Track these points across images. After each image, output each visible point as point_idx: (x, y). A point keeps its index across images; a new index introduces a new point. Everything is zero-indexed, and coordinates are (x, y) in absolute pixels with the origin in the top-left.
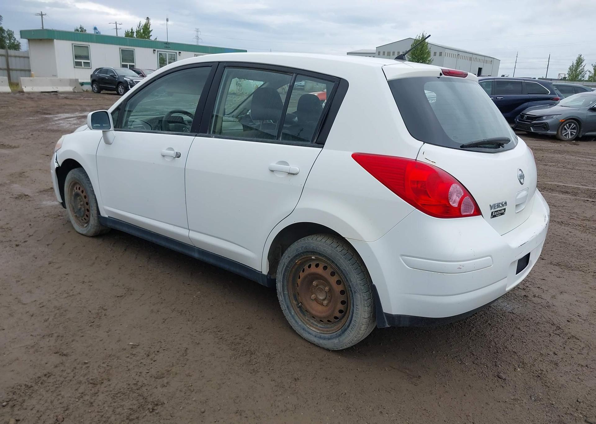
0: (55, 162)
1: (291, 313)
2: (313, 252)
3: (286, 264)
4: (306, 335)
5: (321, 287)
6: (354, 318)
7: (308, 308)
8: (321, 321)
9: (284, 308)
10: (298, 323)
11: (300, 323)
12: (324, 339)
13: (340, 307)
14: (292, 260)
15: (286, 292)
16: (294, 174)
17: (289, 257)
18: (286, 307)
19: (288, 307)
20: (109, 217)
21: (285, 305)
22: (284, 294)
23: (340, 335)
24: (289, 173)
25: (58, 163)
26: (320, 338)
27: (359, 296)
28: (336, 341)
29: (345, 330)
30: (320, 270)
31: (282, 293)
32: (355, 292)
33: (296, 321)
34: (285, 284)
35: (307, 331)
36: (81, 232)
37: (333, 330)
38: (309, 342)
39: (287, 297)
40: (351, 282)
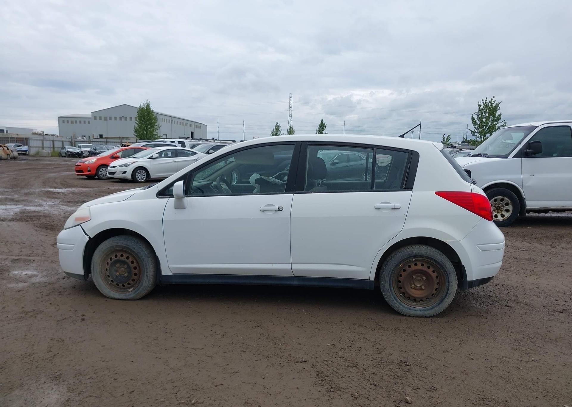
0: (85, 235)
1: (398, 302)
2: (415, 256)
3: (392, 269)
4: (413, 313)
5: (419, 278)
6: (450, 290)
7: (411, 294)
8: (421, 300)
9: (392, 300)
10: (404, 307)
11: (406, 306)
12: (428, 310)
13: (436, 286)
14: (397, 265)
15: (392, 289)
16: (397, 209)
17: (395, 264)
18: (393, 298)
19: (395, 298)
20: (173, 274)
21: (393, 297)
22: (391, 290)
23: (440, 304)
24: (393, 209)
25: (88, 235)
26: (424, 310)
27: (452, 275)
28: (436, 309)
29: (444, 299)
30: (419, 267)
31: (389, 290)
32: (450, 273)
33: (403, 306)
34: (391, 283)
35: (413, 310)
36: (124, 297)
37: (432, 303)
38: (414, 317)
39: (393, 292)
40: (446, 268)
